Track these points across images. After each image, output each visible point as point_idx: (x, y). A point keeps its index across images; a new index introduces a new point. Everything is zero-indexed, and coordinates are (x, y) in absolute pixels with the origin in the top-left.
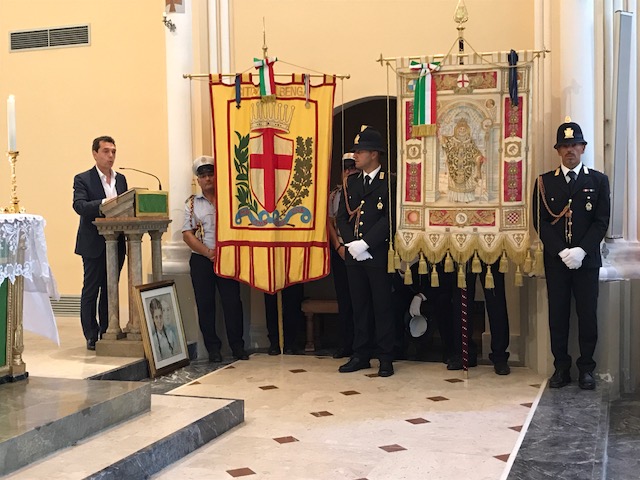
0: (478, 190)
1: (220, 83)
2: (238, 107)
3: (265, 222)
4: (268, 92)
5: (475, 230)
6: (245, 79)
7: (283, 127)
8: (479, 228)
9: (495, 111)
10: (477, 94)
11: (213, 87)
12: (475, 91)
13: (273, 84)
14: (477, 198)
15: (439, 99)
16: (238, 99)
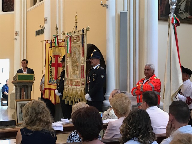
0: (77, 74)
1: (48, 43)
2: (51, 49)
3: (54, 83)
4: (57, 45)
5: (76, 87)
6: (53, 41)
7: (60, 55)
8: (77, 87)
9: (80, 49)
10: (77, 43)
11: (46, 44)
12: (77, 42)
13: (58, 42)
14: (77, 77)
15: (72, 45)
16: (51, 47)
